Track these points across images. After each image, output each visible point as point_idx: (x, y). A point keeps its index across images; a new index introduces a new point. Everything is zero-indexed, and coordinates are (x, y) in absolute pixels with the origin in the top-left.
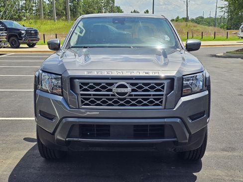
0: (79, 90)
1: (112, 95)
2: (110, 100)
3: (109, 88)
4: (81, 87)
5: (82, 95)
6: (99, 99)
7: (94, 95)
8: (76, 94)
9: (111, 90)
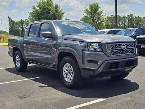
0: (110, 48)
1: (121, 49)
2: (120, 51)
3: (120, 46)
4: (111, 47)
5: (111, 50)
6: (117, 51)
7: (115, 50)
8: (109, 50)
9: (120, 47)
